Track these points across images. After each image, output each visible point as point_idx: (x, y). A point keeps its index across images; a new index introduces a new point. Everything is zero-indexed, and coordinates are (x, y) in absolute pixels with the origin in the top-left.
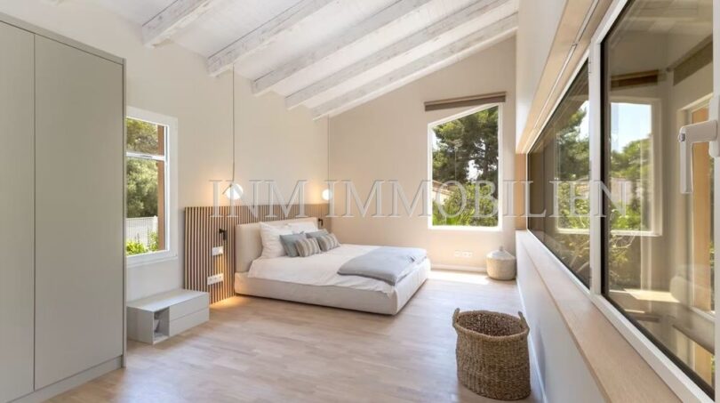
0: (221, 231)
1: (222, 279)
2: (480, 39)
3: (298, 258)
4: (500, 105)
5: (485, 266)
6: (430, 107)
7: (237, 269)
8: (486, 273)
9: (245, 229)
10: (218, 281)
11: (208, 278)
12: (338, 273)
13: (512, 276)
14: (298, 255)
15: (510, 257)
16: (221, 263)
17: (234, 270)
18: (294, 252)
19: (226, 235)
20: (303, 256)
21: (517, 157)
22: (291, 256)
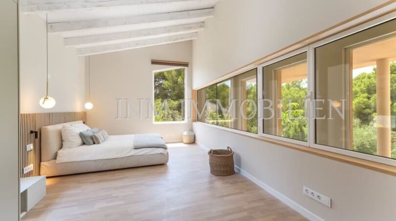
0: (32, 132)
1: (32, 169)
2: (182, 38)
3: (94, 145)
4: (186, 68)
5: (182, 139)
6: (154, 62)
7: (42, 160)
8: (182, 142)
9: (52, 130)
10: (29, 170)
11: (25, 169)
12: (134, 149)
13: (193, 141)
14: (94, 143)
15: (192, 134)
16: (32, 156)
17: (41, 161)
18: (91, 142)
19: (37, 135)
20: (99, 143)
21: (193, 91)
22: (90, 145)
